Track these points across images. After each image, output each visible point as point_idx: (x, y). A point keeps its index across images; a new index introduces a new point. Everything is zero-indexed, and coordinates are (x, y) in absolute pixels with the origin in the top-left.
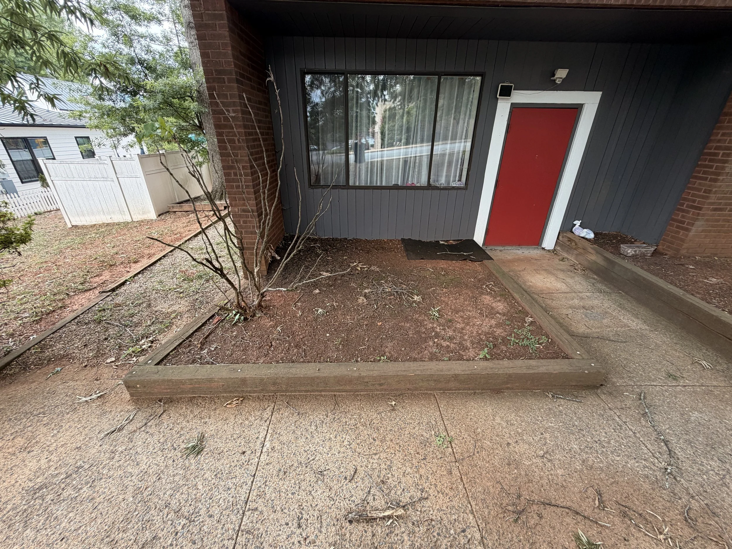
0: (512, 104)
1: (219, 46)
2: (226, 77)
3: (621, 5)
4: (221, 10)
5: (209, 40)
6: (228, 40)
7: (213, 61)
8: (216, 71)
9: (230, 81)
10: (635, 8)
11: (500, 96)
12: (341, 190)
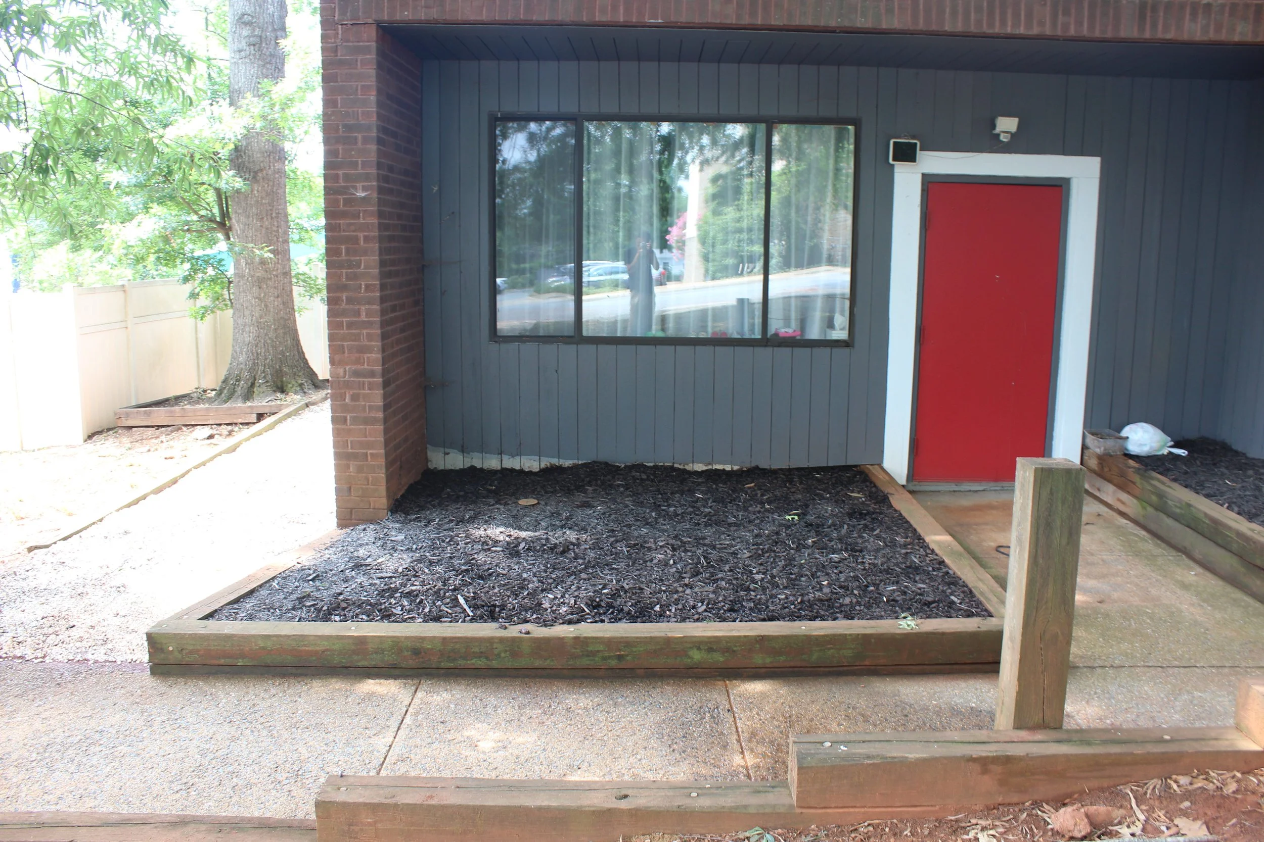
0: (924, 176)
1: (357, 90)
2: (360, 136)
3: (1038, 35)
4: (368, 41)
5: (342, 82)
6: (372, 82)
7: (341, 112)
8: (345, 126)
9: (366, 140)
10: (1064, 40)
11: (894, 160)
12: (563, 347)
